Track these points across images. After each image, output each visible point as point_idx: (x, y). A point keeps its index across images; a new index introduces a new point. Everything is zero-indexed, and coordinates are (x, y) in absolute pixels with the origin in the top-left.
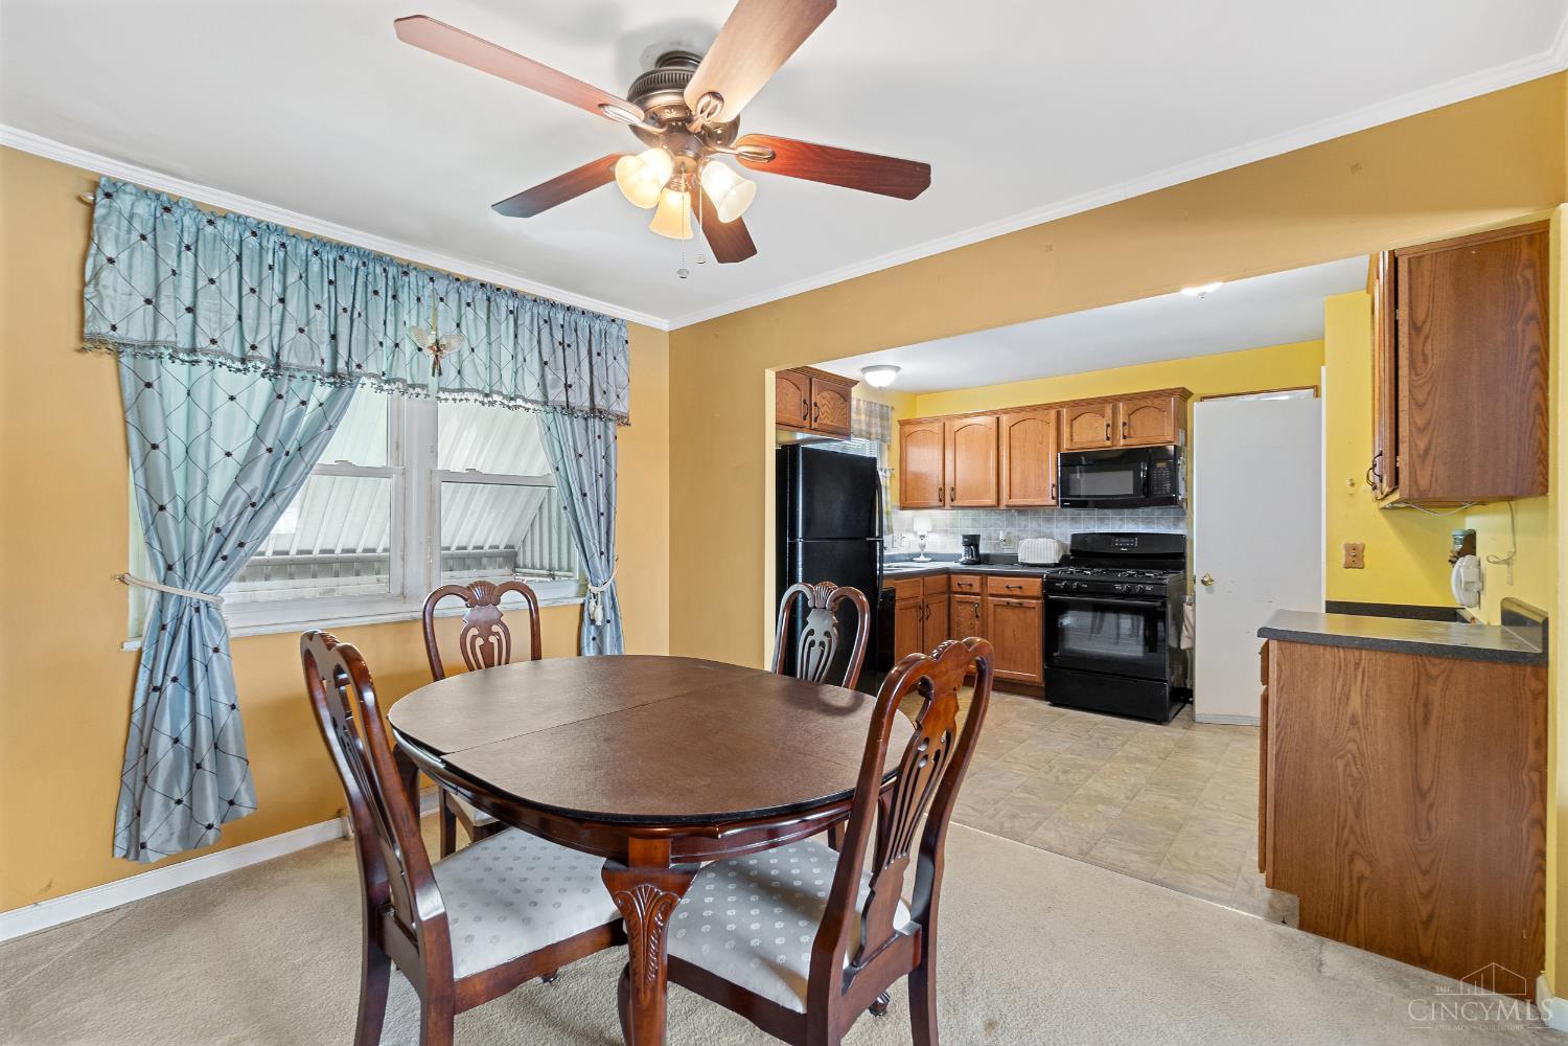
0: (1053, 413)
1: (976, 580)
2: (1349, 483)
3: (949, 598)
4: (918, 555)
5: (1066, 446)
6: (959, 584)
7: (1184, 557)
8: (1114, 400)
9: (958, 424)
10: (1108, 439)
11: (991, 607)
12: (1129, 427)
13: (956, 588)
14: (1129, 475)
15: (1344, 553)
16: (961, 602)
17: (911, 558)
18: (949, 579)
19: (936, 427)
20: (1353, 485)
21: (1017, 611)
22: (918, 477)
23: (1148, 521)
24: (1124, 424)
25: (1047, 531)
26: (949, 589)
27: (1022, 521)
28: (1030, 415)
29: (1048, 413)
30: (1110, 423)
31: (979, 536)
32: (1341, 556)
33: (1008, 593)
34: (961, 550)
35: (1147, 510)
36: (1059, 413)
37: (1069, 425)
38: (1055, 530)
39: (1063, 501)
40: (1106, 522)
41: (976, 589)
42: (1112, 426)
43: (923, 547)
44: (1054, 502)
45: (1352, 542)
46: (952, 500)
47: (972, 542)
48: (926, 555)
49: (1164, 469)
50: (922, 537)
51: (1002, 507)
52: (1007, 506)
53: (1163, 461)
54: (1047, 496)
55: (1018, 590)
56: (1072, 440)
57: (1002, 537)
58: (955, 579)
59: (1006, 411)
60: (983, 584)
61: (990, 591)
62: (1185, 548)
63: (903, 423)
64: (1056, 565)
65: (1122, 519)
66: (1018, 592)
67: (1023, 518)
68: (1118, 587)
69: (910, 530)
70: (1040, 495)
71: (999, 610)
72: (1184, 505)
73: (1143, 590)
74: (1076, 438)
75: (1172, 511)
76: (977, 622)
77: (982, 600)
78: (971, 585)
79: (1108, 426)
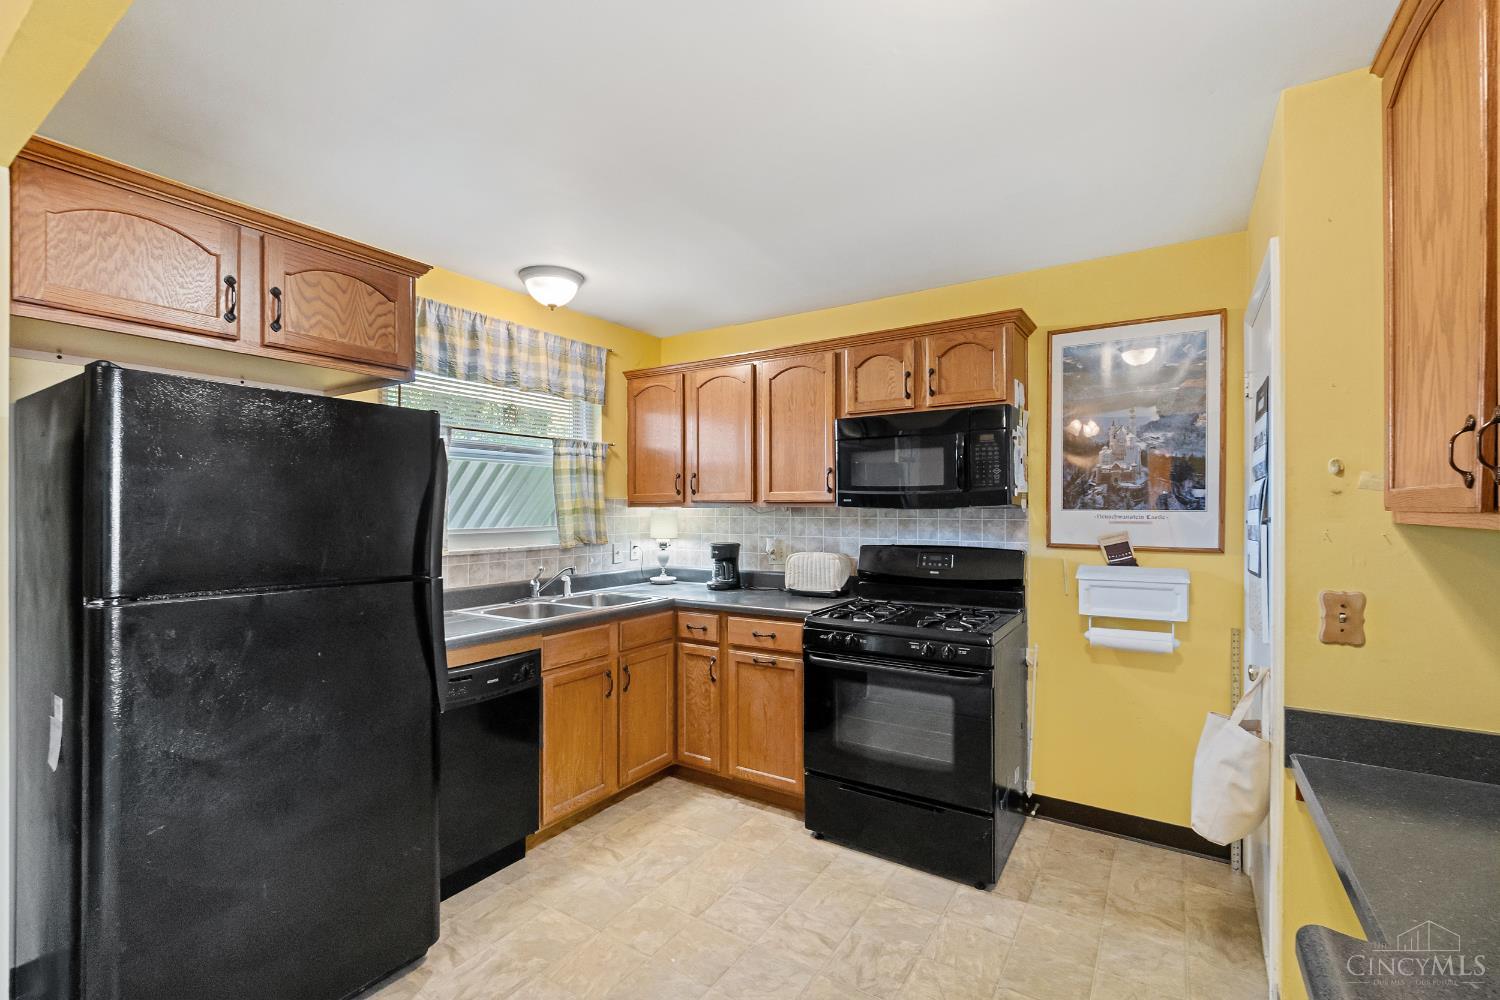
0: (829, 357)
1: (711, 621)
2: (1333, 469)
3: (676, 649)
4: (657, 572)
5: (848, 409)
6: (688, 627)
7: (1023, 588)
8: (914, 334)
9: (702, 376)
10: (908, 396)
11: (732, 667)
12: (940, 377)
13: (685, 634)
14: (938, 453)
15: (1322, 612)
16: (692, 655)
17: (645, 577)
18: (676, 619)
19: (674, 382)
20: (1340, 472)
21: (768, 674)
22: (654, 458)
23: (972, 527)
24: (932, 372)
25: (830, 539)
26: (676, 638)
27: (796, 522)
28: (798, 360)
29: (823, 358)
30: (912, 371)
31: (739, 545)
32: (1317, 620)
33: (754, 643)
34: (711, 566)
35: (971, 510)
36: (838, 358)
37: (852, 375)
38: (841, 539)
39: (842, 496)
40: (912, 527)
41: (712, 636)
42: (914, 375)
43: (664, 560)
44: (830, 497)
45: (1339, 591)
46: (694, 492)
47: (727, 555)
48: (669, 572)
49: (990, 444)
50: (663, 546)
51: (761, 503)
52: (768, 502)
53: (988, 431)
54: (820, 487)
55: (770, 639)
56: (856, 399)
57: (769, 548)
58: (685, 618)
59: (764, 355)
60: (722, 628)
61: (732, 639)
62: (1022, 574)
63: (631, 376)
64: (838, 595)
65: (933, 524)
66: (769, 644)
67: (798, 518)
68: (914, 646)
69: (646, 536)
70: (810, 486)
71: (745, 672)
72: (1023, 503)
73: (953, 653)
74: (862, 397)
75: (1004, 511)
76: (713, 689)
77: (722, 653)
78: (705, 629)
79: (908, 375)
